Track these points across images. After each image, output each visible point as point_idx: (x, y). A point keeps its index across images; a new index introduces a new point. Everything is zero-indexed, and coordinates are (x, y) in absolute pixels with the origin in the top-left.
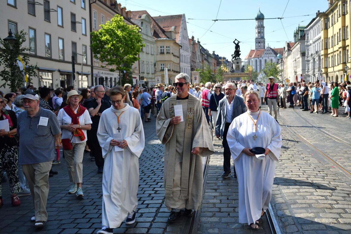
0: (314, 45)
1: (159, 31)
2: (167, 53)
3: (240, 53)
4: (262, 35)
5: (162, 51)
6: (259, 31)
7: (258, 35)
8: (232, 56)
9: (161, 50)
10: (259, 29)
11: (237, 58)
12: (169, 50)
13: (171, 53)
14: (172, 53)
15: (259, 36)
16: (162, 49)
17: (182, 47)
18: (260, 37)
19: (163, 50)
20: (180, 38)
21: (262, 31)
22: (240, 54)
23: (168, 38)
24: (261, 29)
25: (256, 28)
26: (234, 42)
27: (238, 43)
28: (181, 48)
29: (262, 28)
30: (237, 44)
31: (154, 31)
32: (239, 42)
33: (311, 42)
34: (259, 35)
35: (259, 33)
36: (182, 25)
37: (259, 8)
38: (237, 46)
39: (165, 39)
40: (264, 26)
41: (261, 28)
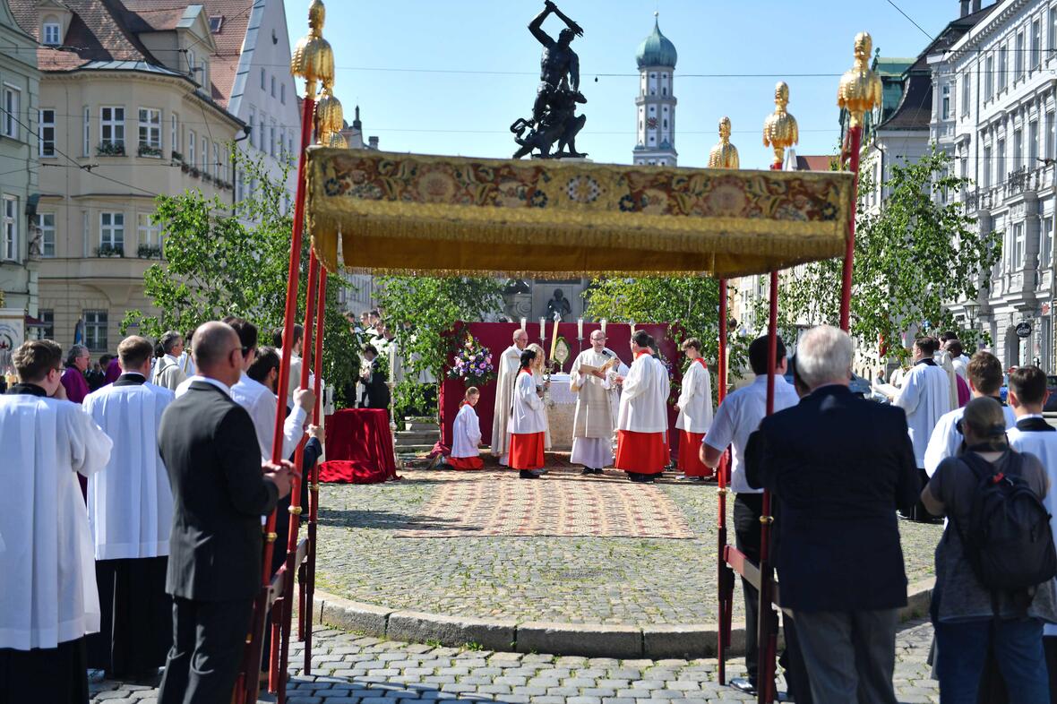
0: (991, 140)
1: (104, 20)
2: (144, 150)
3: (579, 110)
4: (665, 134)
5: (113, 138)
6: (653, 115)
7: (646, 133)
8: (520, 132)
9: (107, 130)
10: (652, 109)
11: (554, 149)
12: (155, 132)
13: (168, 155)
14: (175, 155)
15: (652, 139)
16: (113, 123)
17: (248, 130)
18: (653, 144)
19: (120, 130)
20: (238, 83)
21: (665, 116)
22: (583, 118)
23: (153, 61)
24: (659, 108)
25: (638, 104)
26: (535, 27)
27: (566, 37)
28: (242, 134)
29: (667, 106)
30: (556, 39)
31: (69, 17)
32: (573, 29)
33: (966, 126)
34: (653, 133)
35: (651, 123)
36: (255, 14)
37: (657, 15)
38: (561, 61)
39: (130, 65)
40: (675, 94)
41: (659, 103)
